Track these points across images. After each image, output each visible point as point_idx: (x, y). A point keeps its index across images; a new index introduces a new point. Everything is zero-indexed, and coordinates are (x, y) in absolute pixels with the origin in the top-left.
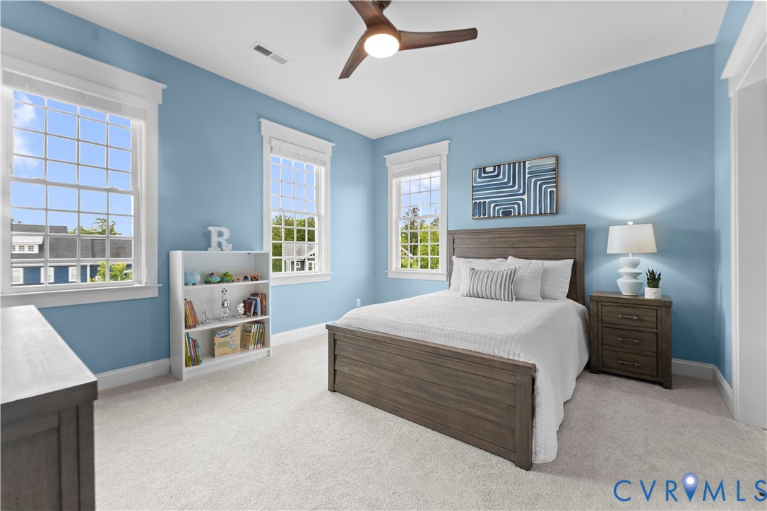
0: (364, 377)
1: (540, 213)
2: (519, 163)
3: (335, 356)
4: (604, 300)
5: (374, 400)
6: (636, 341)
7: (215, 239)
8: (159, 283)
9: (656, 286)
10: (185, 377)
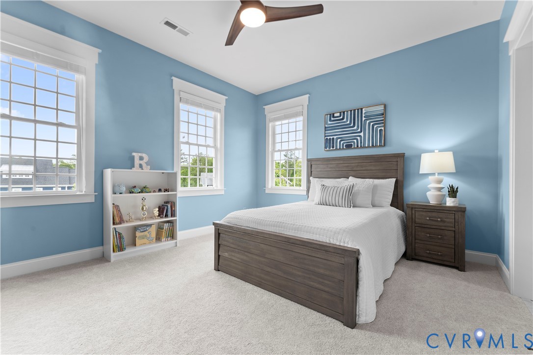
0: (238, 260)
1: (373, 145)
2: (358, 110)
3: (219, 245)
4: (417, 207)
5: (245, 277)
6: (440, 237)
7: (137, 162)
8: (95, 192)
9: (455, 197)
10: (113, 259)
